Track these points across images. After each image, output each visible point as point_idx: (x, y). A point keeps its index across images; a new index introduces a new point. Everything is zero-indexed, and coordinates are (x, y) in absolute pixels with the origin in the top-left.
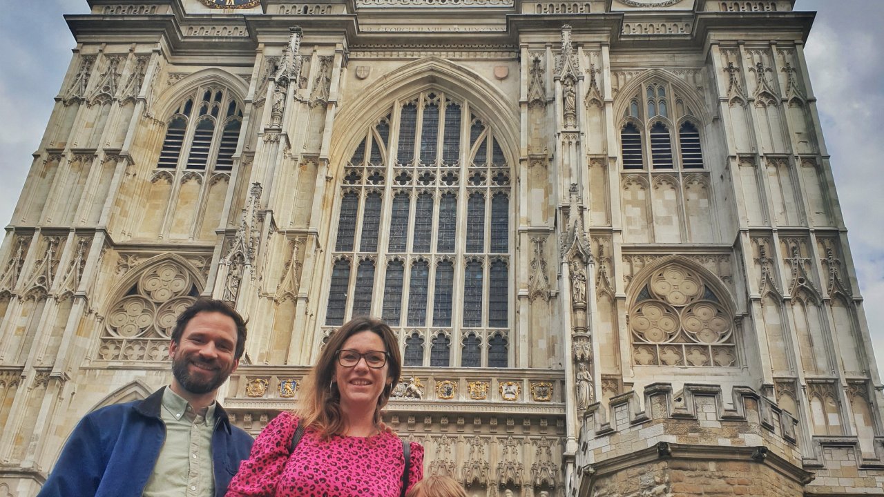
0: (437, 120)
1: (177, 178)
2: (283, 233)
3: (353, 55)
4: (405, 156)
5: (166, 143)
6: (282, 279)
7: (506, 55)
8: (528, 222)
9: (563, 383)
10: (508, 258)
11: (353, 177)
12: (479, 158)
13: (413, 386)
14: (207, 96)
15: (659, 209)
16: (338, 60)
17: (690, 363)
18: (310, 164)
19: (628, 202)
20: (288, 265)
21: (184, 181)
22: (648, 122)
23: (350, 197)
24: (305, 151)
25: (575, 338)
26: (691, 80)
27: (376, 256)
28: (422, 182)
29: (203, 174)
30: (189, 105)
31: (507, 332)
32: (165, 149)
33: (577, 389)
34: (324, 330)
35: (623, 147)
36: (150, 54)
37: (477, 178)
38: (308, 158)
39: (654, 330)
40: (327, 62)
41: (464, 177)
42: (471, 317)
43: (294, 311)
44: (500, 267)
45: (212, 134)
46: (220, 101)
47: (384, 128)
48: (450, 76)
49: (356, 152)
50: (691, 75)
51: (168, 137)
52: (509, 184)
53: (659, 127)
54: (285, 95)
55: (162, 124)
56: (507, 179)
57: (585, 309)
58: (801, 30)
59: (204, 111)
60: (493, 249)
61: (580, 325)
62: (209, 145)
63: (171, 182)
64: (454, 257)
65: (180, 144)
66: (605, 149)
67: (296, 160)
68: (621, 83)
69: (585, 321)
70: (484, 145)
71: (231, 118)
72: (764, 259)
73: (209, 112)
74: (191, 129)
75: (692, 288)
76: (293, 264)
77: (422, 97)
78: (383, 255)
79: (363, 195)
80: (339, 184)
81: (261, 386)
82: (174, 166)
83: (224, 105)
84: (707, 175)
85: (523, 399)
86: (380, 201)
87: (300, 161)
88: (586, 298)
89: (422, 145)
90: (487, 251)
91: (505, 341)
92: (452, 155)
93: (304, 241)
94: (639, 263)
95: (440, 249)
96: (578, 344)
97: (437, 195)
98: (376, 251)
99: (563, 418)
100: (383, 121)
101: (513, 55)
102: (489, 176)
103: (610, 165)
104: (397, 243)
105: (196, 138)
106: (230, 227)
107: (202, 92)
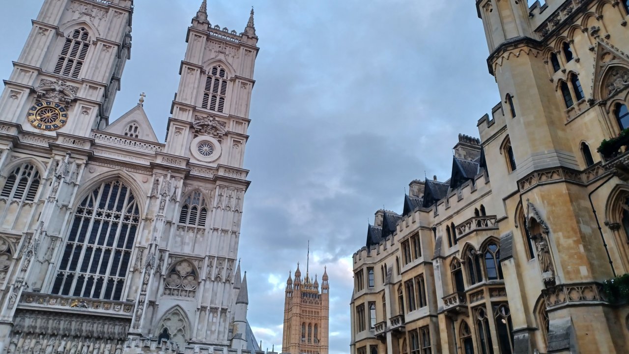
0: (117, 192)
1: (8, 202)
2: (49, 236)
3: (90, 162)
4: (102, 206)
5: (6, 185)
6: (46, 254)
7: (148, 173)
8: (140, 243)
9: (134, 306)
10: (131, 251)
11: (80, 211)
12: (129, 211)
13: (85, 304)
14: (27, 167)
15: (187, 240)
16: (83, 166)
17: (181, 295)
18: (64, 208)
19: (177, 235)
20: (49, 248)
21: (11, 204)
22: (191, 206)
23: (77, 220)
24: (63, 203)
25: (141, 294)
26: (209, 193)
27: (83, 245)
28: (106, 217)
29: (20, 202)
30: (18, 170)
31: (124, 279)
32: (5, 188)
33: (137, 311)
34: (58, 271)
35: (181, 214)
36: (5, 149)
37: (127, 218)
38: (64, 206)
39: (173, 283)
40: (79, 166)
41: (122, 217)
42: (113, 272)
43: (48, 267)
44: (127, 255)
45: (26, 184)
46: (32, 170)
47: (96, 193)
48: (126, 178)
49: (83, 201)
50: (210, 191)
51: (7, 183)
52: (138, 223)
53: (195, 208)
54: (59, 183)
55: (5, 178)
56: (138, 220)
57: (147, 284)
58: (246, 186)
59: (24, 173)
60: (127, 248)
61: (144, 290)
62: (24, 189)
63: (5, 203)
64: (112, 249)
65: (12, 186)
66: (172, 219)
67: (59, 207)
68: (186, 190)
69: (146, 288)
70: (132, 206)
71: (36, 178)
72: (210, 266)
73: (27, 174)
74: (17, 181)
75: (189, 269)
76: (51, 248)
77: (113, 183)
78: (86, 244)
79: (83, 219)
80: (75, 214)
81: (31, 299)
82: (8, 196)
83: (33, 173)
84: (204, 229)
85: (121, 312)
86: (89, 222)
87: (60, 207)
88: (148, 281)
89: (110, 201)
90: (124, 248)
91: (123, 282)
92: (119, 208)
93: (56, 240)
94: (174, 259)
95: (107, 245)
96: (142, 296)
97: (111, 223)
98: (83, 242)
99: (131, 319)
100: (96, 189)
101: (151, 173)
102: (131, 218)
103: (172, 226)
104: (92, 241)
105: (19, 185)
106: (29, 231)
107: (24, 166)
